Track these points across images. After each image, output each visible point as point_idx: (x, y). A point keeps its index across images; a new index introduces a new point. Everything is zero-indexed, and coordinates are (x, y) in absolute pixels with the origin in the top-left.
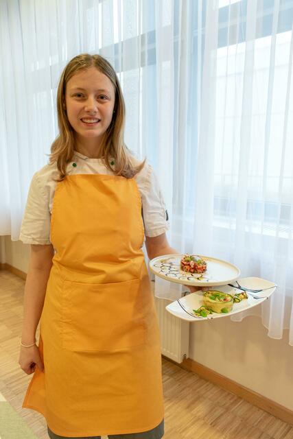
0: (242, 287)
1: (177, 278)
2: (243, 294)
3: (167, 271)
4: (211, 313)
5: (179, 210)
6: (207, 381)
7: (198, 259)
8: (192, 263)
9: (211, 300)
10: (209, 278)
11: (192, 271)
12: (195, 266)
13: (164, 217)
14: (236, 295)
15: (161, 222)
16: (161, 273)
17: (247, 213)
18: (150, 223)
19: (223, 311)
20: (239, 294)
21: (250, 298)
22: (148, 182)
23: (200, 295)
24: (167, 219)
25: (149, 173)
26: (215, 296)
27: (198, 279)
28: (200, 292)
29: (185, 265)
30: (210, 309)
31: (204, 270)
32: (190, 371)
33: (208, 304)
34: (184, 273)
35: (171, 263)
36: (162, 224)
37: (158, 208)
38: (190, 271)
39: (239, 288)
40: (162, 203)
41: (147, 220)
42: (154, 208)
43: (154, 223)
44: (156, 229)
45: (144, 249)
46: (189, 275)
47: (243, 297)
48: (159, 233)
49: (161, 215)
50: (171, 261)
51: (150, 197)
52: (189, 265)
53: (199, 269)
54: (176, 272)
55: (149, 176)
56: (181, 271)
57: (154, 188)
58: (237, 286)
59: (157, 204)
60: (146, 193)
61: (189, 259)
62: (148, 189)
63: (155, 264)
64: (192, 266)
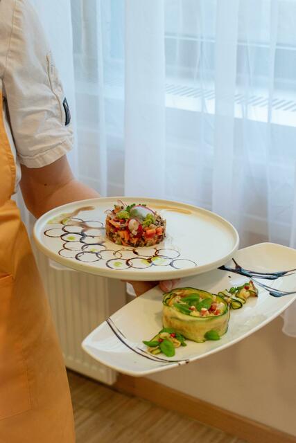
0: (245, 267)
1: (101, 265)
2: (246, 287)
3: (76, 246)
4: (183, 345)
5: (88, 68)
6: (166, 410)
7: (144, 212)
8: (133, 224)
9: (181, 316)
10: (173, 255)
11: (135, 241)
12: (140, 230)
13: (59, 118)
14: (232, 292)
15: (53, 133)
16: (65, 254)
17: (239, 70)
18: (27, 137)
19: (209, 337)
20: (239, 289)
21: (263, 295)
22: (17, 36)
23: (155, 298)
24: (67, 123)
25: (18, 12)
26: (190, 303)
27: (149, 260)
28: (154, 292)
29: (117, 229)
30: (180, 335)
31: (160, 237)
32: (133, 396)
33: (176, 323)
34: (116, 247)
35: (83, 224)
36: (53, 137)
37: (45, 99)
38: (130, 244)
39: (238, 270)
40: (53, 83)
41: (19, 131)
42: (35, 100)
43: (37, 136)
44: (41, 150)
45: (18, 197)
46: (128, 253)
47: (248, 294)
48: (51, 158)
49: (54, 116)
50: (83, 216)
51: (24, 74)
52: (126, 229)
53: (150, 236)
54: (97, 249)
55: (16, 21)
56: (109, 244)
57: (31, 52)
58: (233, 267)
59: (42, 90)
60: (12, 66)
61: (124, 214)
62: (17, 55)
63: (45, 229)
64: (134, 232)
